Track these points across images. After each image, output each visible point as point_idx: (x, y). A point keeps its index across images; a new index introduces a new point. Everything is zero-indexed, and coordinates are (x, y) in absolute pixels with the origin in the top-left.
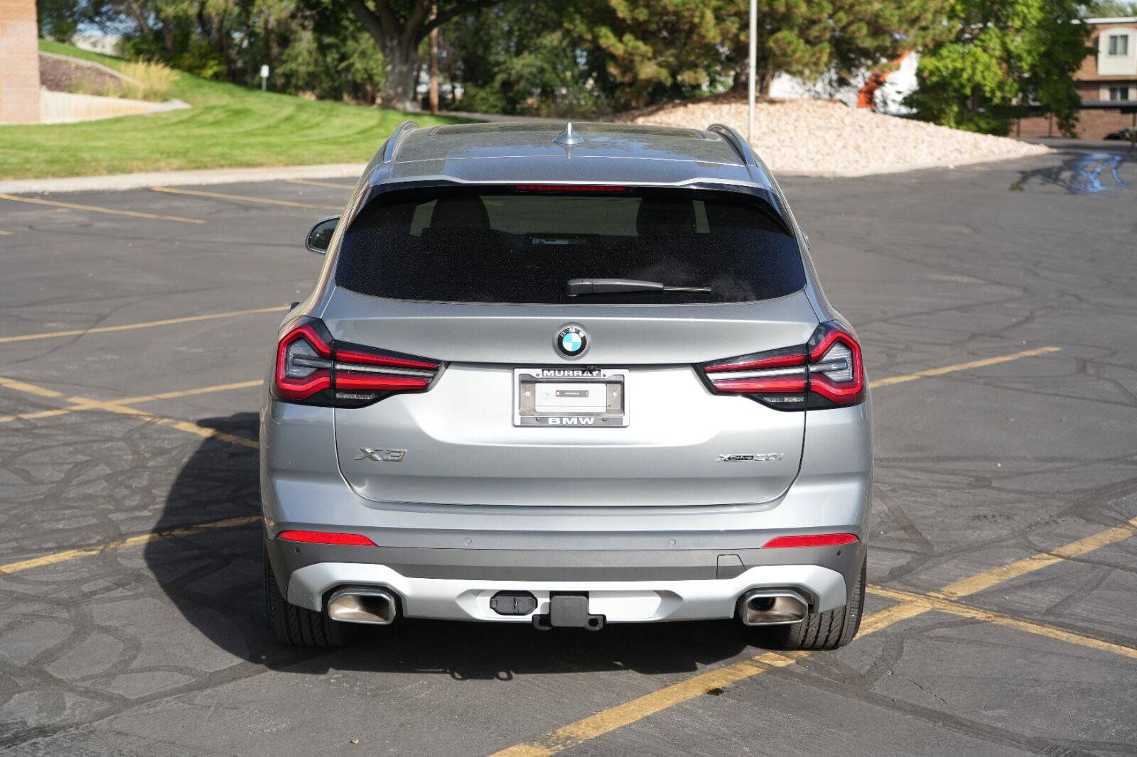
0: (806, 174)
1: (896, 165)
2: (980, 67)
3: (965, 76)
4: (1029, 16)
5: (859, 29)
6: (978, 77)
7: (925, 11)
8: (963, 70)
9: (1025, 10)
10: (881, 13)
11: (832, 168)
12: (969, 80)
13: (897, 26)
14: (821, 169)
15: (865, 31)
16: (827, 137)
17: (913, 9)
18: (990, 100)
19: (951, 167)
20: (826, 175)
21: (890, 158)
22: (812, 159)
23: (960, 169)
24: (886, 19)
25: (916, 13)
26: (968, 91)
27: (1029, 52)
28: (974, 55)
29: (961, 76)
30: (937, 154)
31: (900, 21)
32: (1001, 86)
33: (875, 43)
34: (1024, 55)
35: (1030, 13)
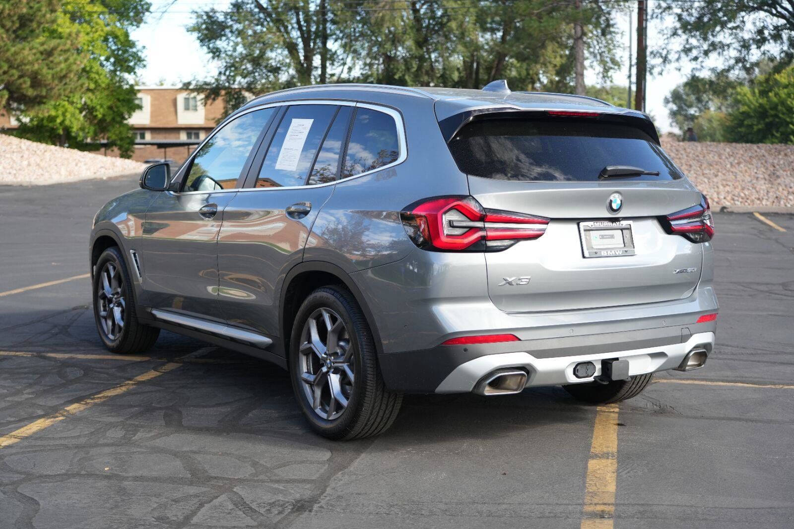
0: (9, 183)
1: (69, 177)
2: (68, 115)
3: (59, 121)
4: (100, 81)
5: (25, 82)
6: (67, 123)
7: (70, 71)
8: (56, 117)
9: (97, 77)
10: (39, 71)
11: (27, 179)
12: (61, 124)
13: (51, 81)
14: (19, 180)
15: (29, 83)
16: (14, 158)
17: (62, 70)
18: (75, 138)
19: (105, 178)
20: (25, 184)
21: (63, 172)
22: (10, 173)
23: (110, 179)
24: (43, 76)
25: (64, 72)
26: (61, 132)
27: (102, 106)
28: (63, 106)
29: (55, 121)
30: (92, 170)
31: (53, 77)
32: (82, 129)
33: (35, 93)
34: (98, 107)
35: (100, 79)
